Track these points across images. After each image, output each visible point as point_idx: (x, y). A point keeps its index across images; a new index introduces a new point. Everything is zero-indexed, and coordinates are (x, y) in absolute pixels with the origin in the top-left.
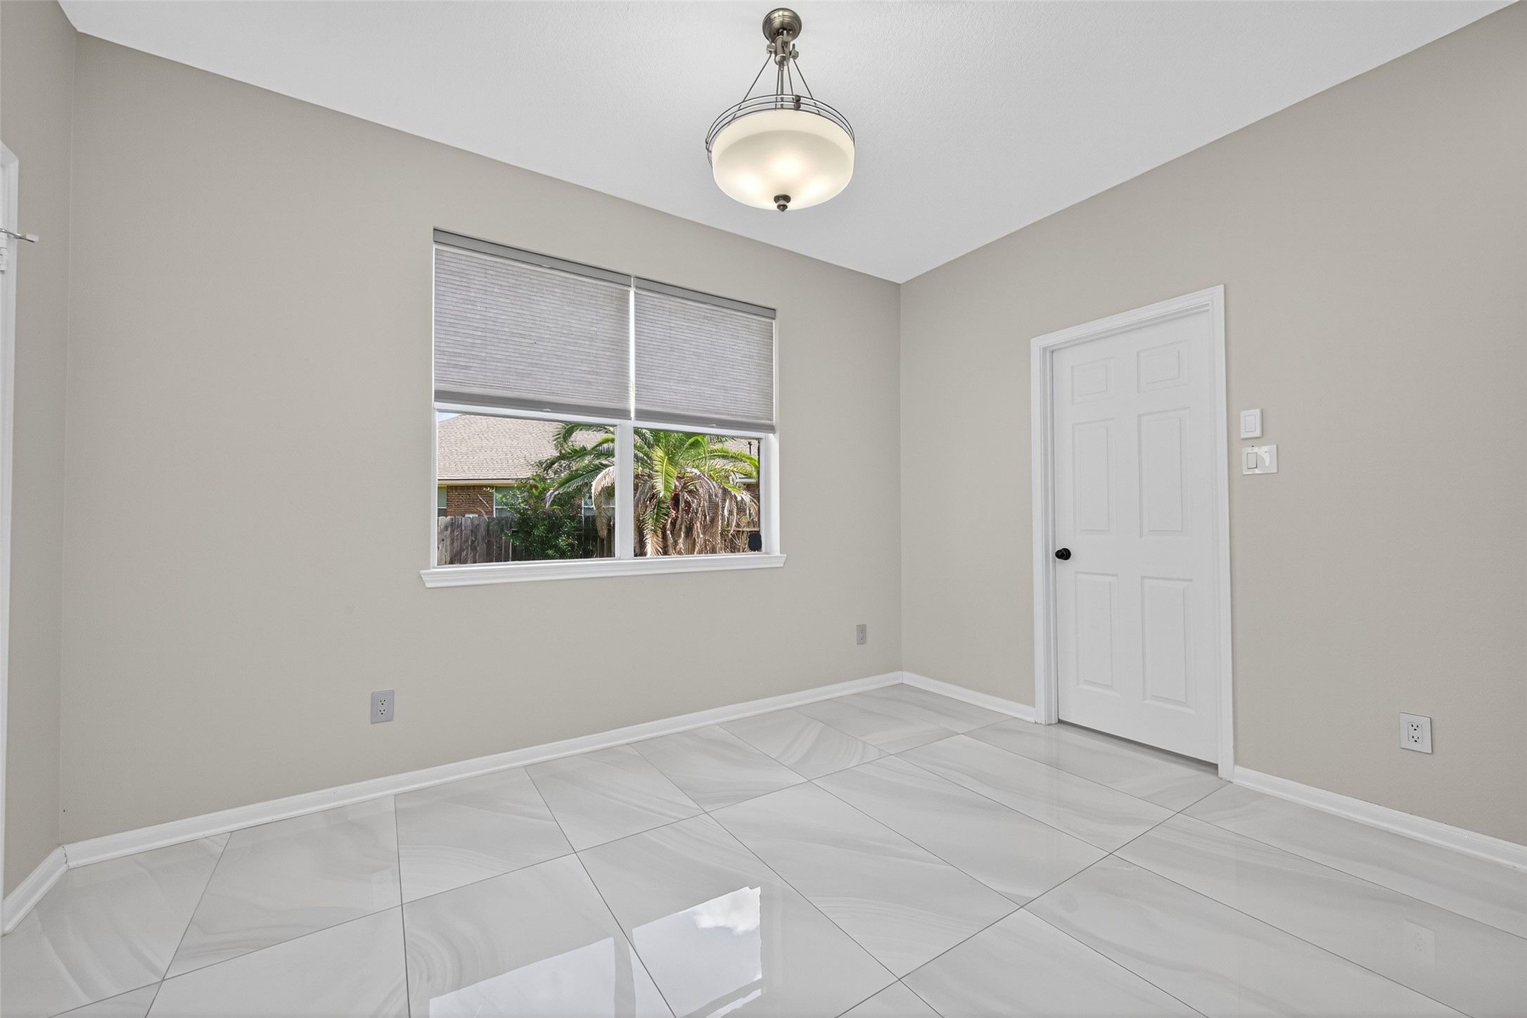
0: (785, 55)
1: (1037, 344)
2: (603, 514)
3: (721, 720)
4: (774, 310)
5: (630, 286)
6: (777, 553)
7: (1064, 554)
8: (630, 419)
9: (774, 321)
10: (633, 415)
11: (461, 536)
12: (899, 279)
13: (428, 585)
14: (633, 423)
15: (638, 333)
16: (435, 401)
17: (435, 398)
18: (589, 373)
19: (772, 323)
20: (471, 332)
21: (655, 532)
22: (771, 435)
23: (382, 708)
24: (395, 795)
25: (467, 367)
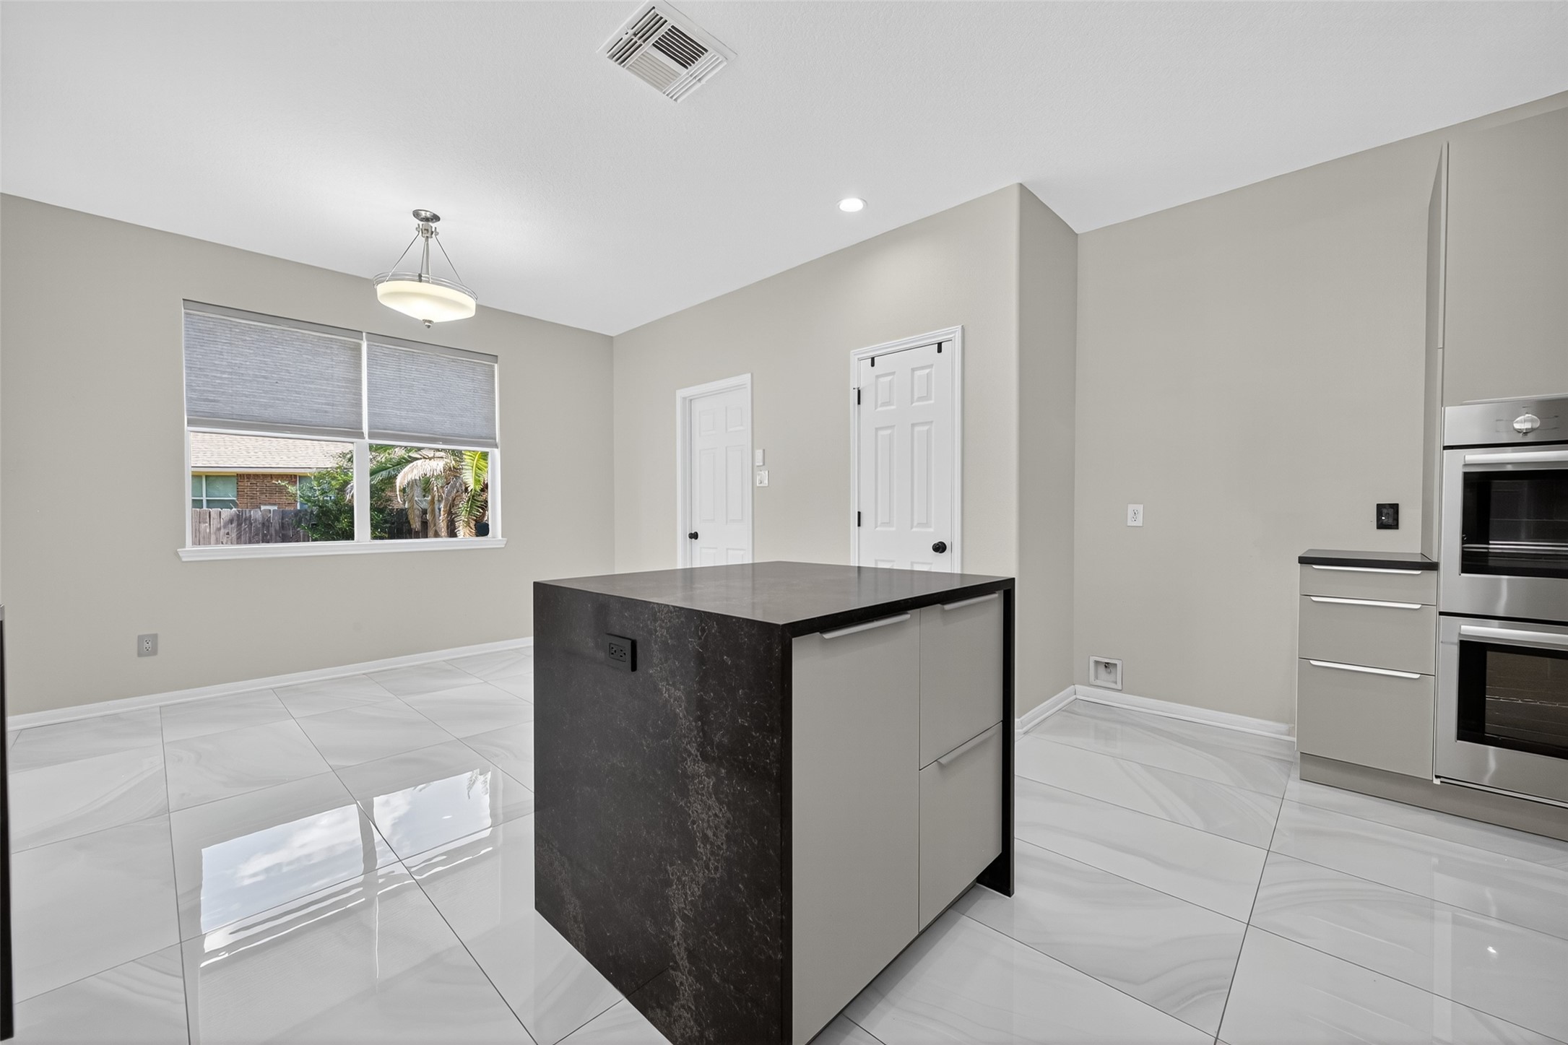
0: (428, 233)
1: (681, 393)
2: (416, 506)
3: (447, 658)
4: (497, 356)
5: (362, 340)
6: (500, 537)
7: (694, 536)
8: (364, 438)
9: (496, 365)
10: (366, 435)
11: (250, 529)
12: (612, 333)
13: (184, 560)
14: (367, 441)
15: (369, 374)
16: (188, 426)
17: (188, 423)
18: (326, 404)
19: (493, 367)
20: (219, 375)
21: (468, 524)
22: (496, 450)
23: (148, 646)
24: (160, 707)
25: (214, 401)
